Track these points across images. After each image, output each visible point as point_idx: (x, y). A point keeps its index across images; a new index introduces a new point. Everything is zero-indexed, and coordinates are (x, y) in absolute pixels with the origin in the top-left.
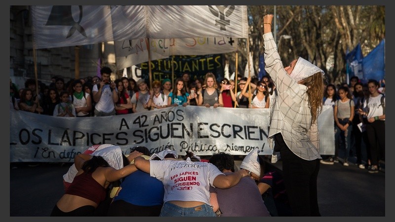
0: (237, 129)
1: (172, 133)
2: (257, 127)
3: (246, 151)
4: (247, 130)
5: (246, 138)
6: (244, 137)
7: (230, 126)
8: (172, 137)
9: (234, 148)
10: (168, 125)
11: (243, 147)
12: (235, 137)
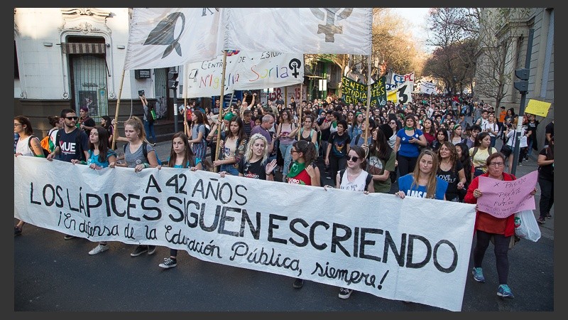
0: (341, 233)
1: (222, 224)
2: (380, 232)
3: (352, 280)
4: (360, 237)
5: (355, 255)
6: (351, 252)
7: (327, 226)
8: (219, 232)
9: (328, 272)
10: (219, 207)
11: (346, 271)
12: (333, 250)
